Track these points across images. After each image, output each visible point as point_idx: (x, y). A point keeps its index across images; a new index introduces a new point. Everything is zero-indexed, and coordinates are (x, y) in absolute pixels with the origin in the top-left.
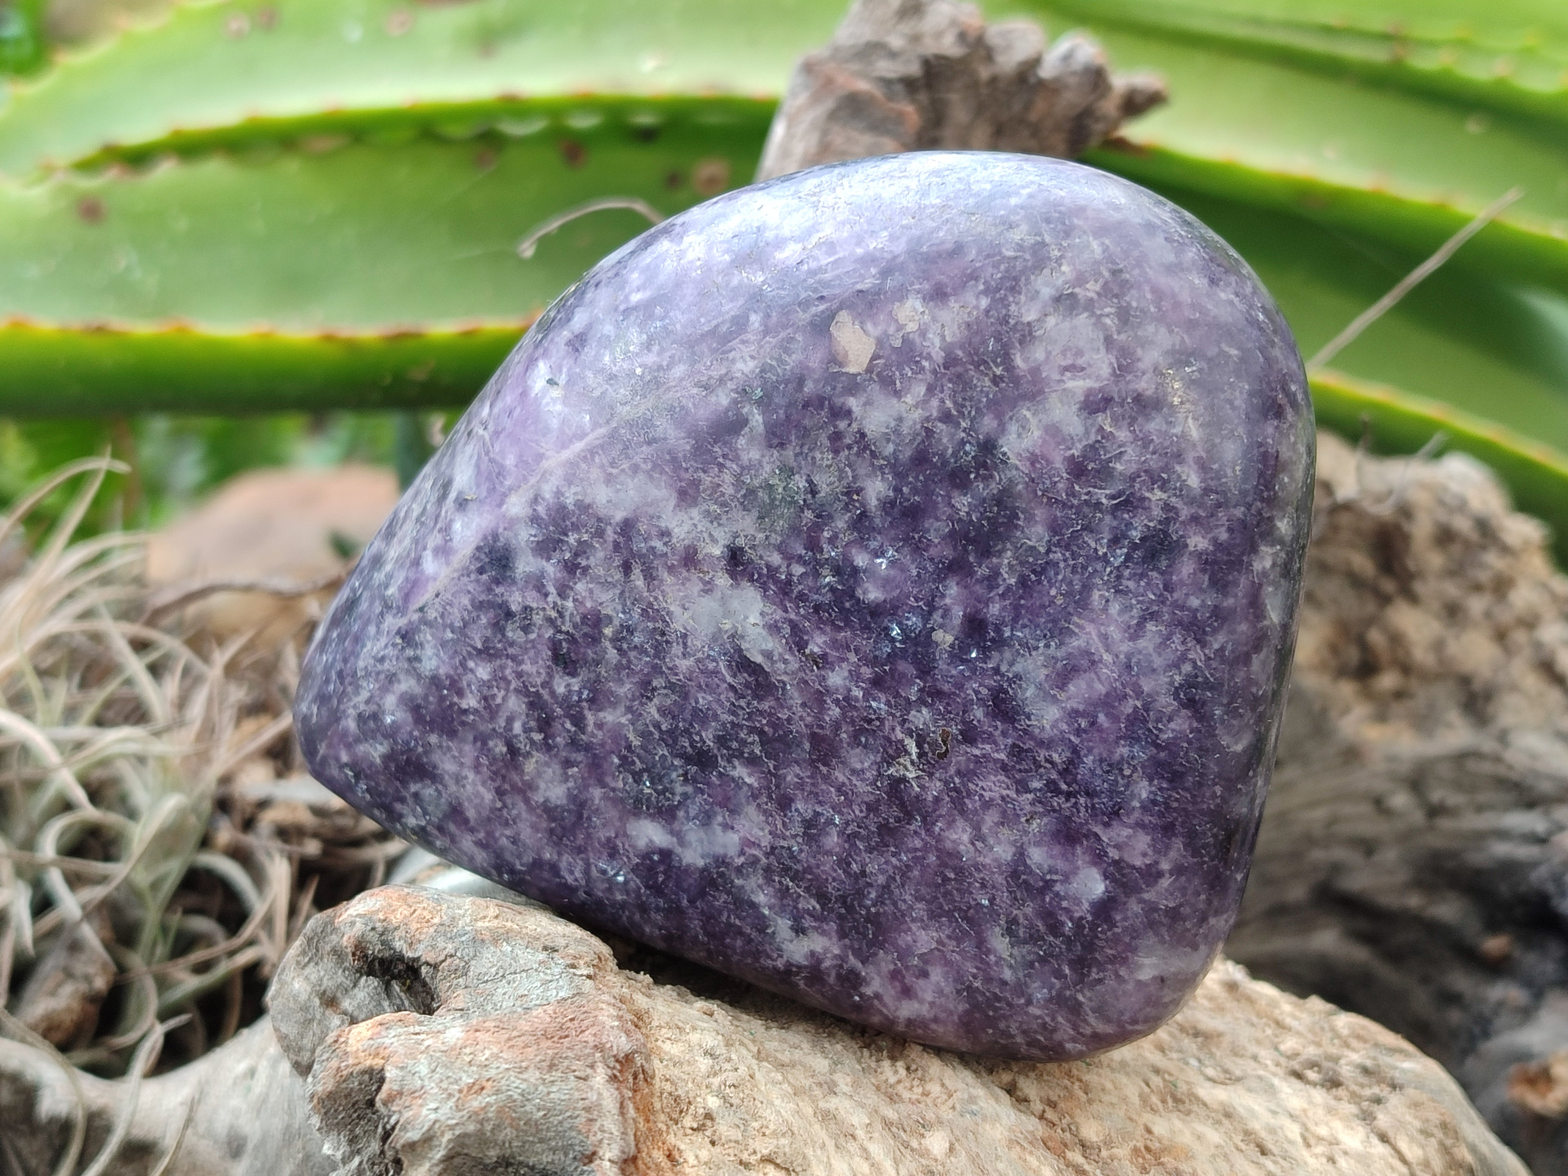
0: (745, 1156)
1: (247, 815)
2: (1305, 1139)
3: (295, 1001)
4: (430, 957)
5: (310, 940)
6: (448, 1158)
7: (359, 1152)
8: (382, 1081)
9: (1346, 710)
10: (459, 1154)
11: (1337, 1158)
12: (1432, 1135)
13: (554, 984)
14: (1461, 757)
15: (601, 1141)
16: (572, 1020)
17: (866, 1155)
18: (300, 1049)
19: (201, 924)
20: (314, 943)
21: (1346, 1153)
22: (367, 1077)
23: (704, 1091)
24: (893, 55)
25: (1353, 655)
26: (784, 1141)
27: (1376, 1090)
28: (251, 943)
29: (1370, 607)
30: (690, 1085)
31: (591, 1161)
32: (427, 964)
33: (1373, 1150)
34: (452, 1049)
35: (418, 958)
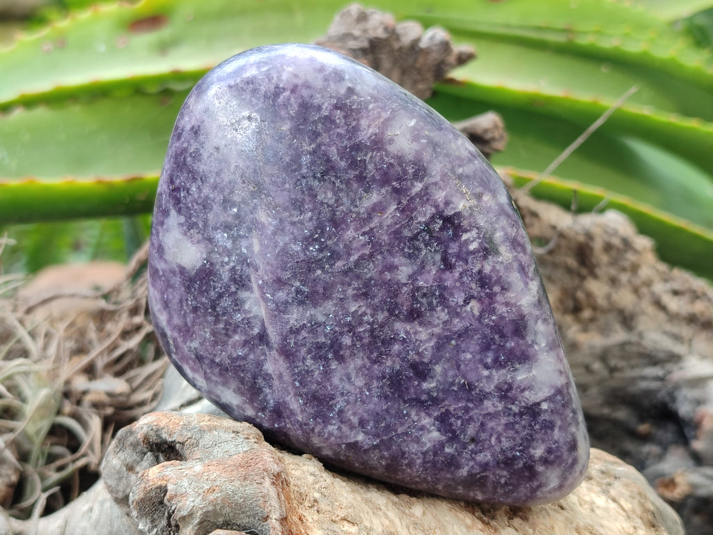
0: (334, 518)
1: (78, 399)
2: (579, 502)
3: (114, 469)
4: (180, 440)
5: (120, 440)
6: (201, 523)
7: (156, 526)
8: (166, 491)
9: (569, 327)
10: (206, 521)
11: (595, 509)
12: (635, 498)
13: (240, 446)
14: (623, 345)
15: (270, 511)
16: (251, 459)
17: (387, 517)
18: (118, 491)
19: (59, 450)
20: (122, 442)
21: (598, 507)
22: (159, 490)
23: (312, 491)
24: (356, 38)
25: (570, 304)
26: (350, 510)
27: (608, 480)
28: (84, 455)
29: (577, 281)
30: (306, 488)
31: (266, 520)
32: (179, 443)
33: (610, 505)
34: (198, 474)
35: (175, 441)
